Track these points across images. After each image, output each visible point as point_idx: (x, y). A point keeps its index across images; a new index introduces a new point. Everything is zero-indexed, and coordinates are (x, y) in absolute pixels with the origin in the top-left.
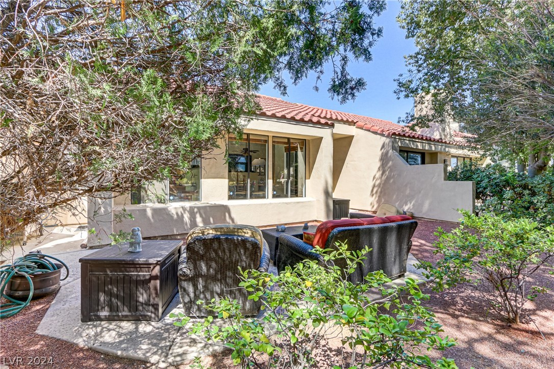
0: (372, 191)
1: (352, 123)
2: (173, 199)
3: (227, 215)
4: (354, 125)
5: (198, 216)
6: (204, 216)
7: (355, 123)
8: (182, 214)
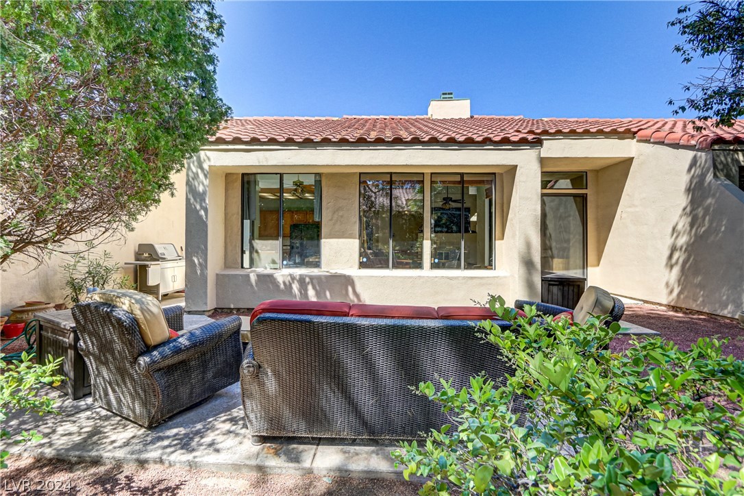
0: (671, 257)
1: (629, 134)
2: (287, 265)
3: (350, 289)
4: (634, 138)
5: (310, 287)
6: (318, 288)
7: (636, 133)
8: (290, 284)
